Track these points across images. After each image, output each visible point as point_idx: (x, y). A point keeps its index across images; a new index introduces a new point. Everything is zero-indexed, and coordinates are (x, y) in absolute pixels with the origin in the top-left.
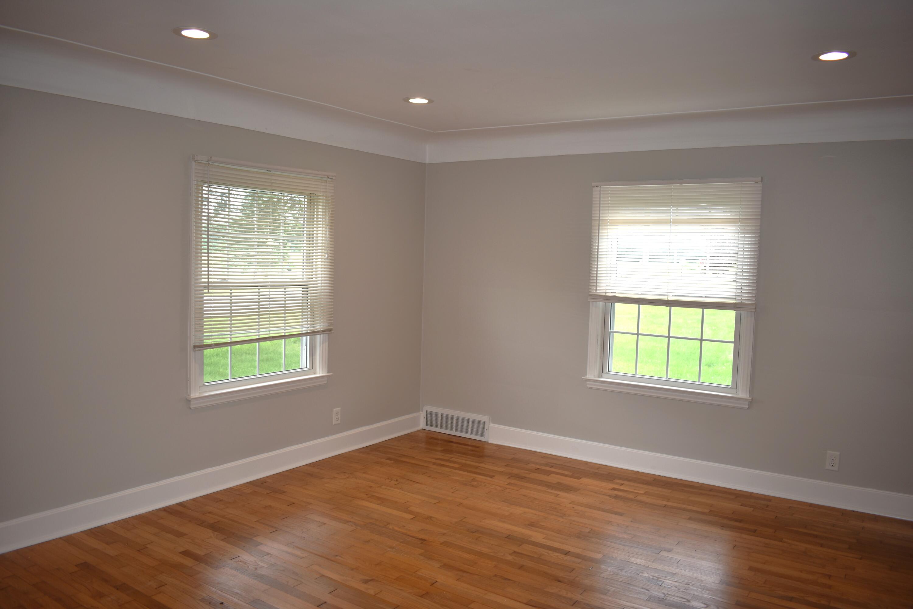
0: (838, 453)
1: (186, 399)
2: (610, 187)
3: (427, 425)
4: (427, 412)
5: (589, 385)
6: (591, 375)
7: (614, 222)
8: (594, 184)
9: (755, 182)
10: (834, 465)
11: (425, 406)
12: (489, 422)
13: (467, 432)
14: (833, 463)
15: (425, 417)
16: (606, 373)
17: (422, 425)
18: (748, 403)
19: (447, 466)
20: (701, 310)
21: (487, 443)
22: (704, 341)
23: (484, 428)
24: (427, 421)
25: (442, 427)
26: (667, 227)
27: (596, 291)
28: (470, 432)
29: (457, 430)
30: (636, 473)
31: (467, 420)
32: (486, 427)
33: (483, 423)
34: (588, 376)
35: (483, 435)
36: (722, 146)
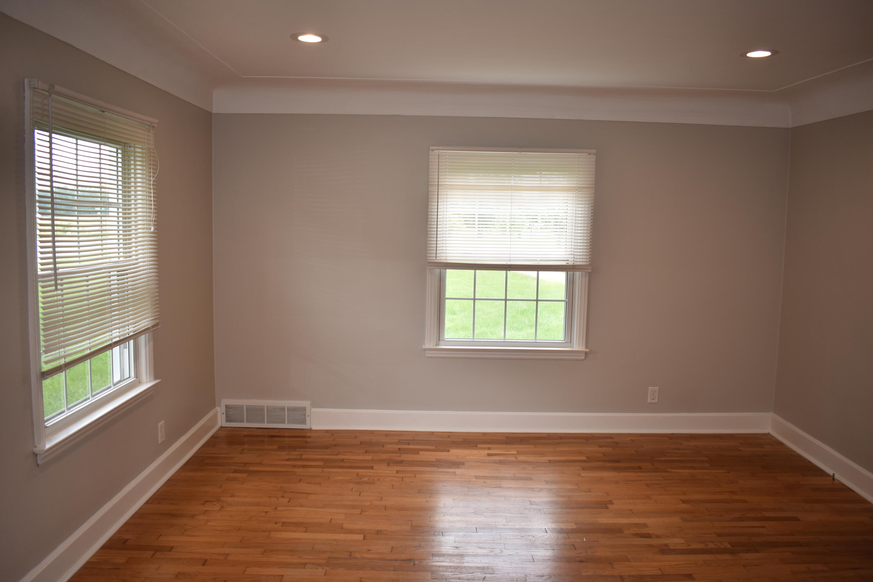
0: (658, 388)
1: (34, 453)
2: (448, 151)
3: (227, 421)
4: (227, 407)
5: (428, 354)
6: (429, 345)
7: (453, 187)
8: (431, 148)
9: (589, 154)
10: (654, 398)
11: (223, 400)
12: (311, 408)
13: (283, 422)
14: (653, 396)
15: (224, 412)
16: (443, 341)
17: (221, 422)
18: (584, 354)
19: (311, 466)
20: (536, 272)
21: (311, 430)
22: (539, 301)
23: (305, 415)
24: (227, 416)
25: (248, 421)
26: (508, 193)
27: (436, 258)
28: (286, 421)
29: (268, 422)
30: (484, 434)
31: (283, 409)
32: (308, 413)
33: (304, 409)
34: (426, 346)
35: (304, 422)
36: (556, 118)
